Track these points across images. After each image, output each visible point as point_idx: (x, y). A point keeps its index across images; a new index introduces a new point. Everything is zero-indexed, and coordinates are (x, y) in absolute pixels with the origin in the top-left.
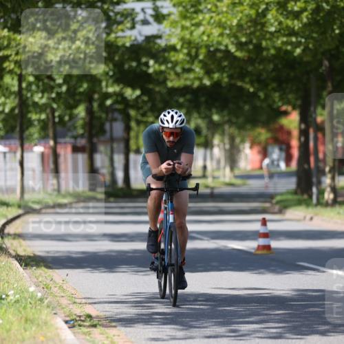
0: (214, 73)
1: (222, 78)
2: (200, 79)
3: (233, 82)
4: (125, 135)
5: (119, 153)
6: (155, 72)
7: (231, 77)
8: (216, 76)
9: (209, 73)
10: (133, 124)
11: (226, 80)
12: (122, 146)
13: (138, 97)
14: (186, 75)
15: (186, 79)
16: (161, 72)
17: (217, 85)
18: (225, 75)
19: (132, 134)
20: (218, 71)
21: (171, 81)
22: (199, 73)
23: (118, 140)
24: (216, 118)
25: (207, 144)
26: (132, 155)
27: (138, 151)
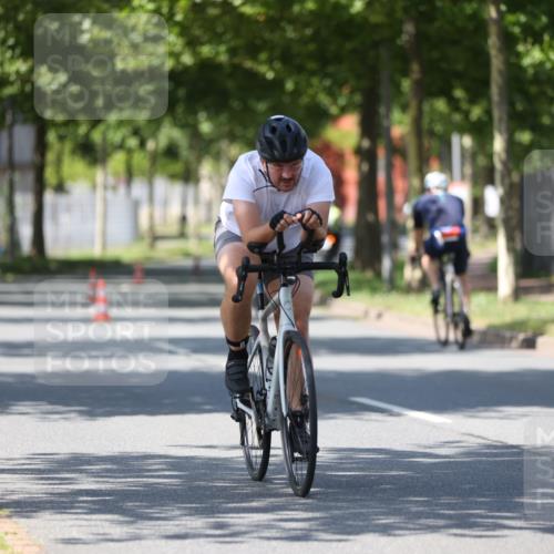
0: (202, 44)
1: (217, 54)
2: (175, 55)
3: (236, 60)
4: (37, 159)
5: (24, 190)
7: (232, 52)
8: (206, 50)
9: (192, 44)
10: (52, 137)
11: (223, 58)
12: (30, 177)
17: (206, 66)
18: (223, 48)
19: (51, 157)
20: (209, 42)
22: (175, 45)
23: (23, 167)
24: (206, 127)
25: (189, 177)
26: (49, 197)
27: (60, 188)
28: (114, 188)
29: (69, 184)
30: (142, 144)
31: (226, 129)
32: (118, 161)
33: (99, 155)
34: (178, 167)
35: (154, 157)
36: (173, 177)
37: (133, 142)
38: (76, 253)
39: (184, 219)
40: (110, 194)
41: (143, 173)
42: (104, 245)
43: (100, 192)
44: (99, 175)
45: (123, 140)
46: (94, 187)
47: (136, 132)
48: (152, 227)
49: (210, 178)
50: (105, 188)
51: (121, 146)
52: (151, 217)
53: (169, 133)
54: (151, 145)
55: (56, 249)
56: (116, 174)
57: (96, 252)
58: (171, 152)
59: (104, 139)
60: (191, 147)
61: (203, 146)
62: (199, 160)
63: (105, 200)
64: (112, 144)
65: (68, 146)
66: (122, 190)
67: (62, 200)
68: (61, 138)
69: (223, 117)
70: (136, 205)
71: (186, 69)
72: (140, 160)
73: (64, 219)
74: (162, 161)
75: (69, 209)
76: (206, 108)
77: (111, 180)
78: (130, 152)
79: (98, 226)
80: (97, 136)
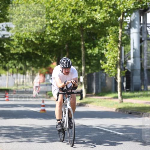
0: (27, 48)
1: (30, 50)
3: (34, 51)
6: (6, 47)
7: (33, 50)
8: (28, 49)
9: (25, 48)
11: (31, 51)
14: (17, 49)
15: (17, 50)
16: (8, 47)
17: (28, 52)
18: (31, 49)
20: (29, 48)
21: (12, 51)
24: (27, 64)
25: (24, 73)
28: (10, 75)
29: (1, 75)
30: (15, 67)
31: (31, 65)
32: (11, 70)
33: (7, 69)
34: (22, 72)
35: (18, 70)
36: (21, 74)
37: (14, 67)
38: (3, 88)
40: (9, 77)
41: (16, 73)
42: (8, 86)
43: (7, 76)
44: (7, 73)
45: (12, 66)
46: (6, 75)
47: (14, 65)
49: (28, 74)
50: (8, 75)
51: (11, 67)
53: (21, 65)
54: (17, 67)
56: (10, 73)
57: (6, 88)
58: (21, 69)
59: (8, 66)
60: (25, 68)
61: (27, 68)
62: (26, 70)
63: (8, 78)
64: (10, 67)
65: (1, 67)
66: (12, 76)
69: (31, 62)
71: (24, 53)
72: (15, 70)
74: (19, 70)
75: (1, 79)
76: (28, 61)
77: (9, 74)
78: (13, 68)
79: (7, 83)
80: (7, 65)
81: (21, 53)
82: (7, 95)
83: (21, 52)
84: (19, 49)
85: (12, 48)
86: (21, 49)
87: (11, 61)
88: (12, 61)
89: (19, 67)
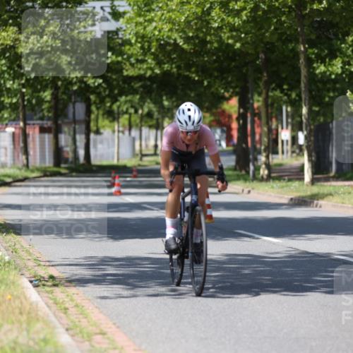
0: (165, 64)
1: (172, 68)
2: (152, 69)
3: (180, 72)
4: (87, 118)
5: (80, 133)
6: (113, 62)
7: (179, 67)
8: (166, 67)
9: (160, 63)
10: (93, 108)
11: (175, 70)
12: (83, 127)
13: (100, 85)
14: (139, 65)
15: (140, 69)
16: (118, 62)
17: (166, 74)
18: (174, 66)
19: (93, 116)
20: (168, 62)
21: (127, 70)
22: (151, 64)
23: (80, 122)
24: (166, 103)
25: (158, 127)
26: (92, 136)
27: (98, 132)
28: (123, 132)
29: (102, 131)
30: (136, 112)
32: (124, 119)
33: (116, 116)
34: (153, 122)
35: (142, 117)
36: (150, 127)
37: (132, 111)
38: (105, 163)
39: (156, 146)
40: (121, 134)
41: (137, 125)
42: (118, 160)
43: (116, 133)
44: (116, 125)
45: (127, 109)
46: (114, 131)
47: (133, 106)
48: (141, 151)
50: (119, 131)
51: (126, 112)
52: (141, 145)
53: (149, 106)
54: (140, 112)
55: (95, 161)
56: (124, 126)
57: (115, 162)
58: (150, 115)
60: (159, 112)
62: (163, 118)
63: (118, 137)
64: (122, 110)
65: (101, 112)
66: (127, 133)
67: (99, 137)
68: (98, 109)
70: (134, 139)
71: (157, 74)
72: (135, 119)
73: (99, 146)
74: (145, 119)
75: (101, 142)
76: (166, 94)
77: (121, 129)
78: (130, 114)
79: (116, 151)
80: (115, 107)
81: (150, 76)
82: (117, 181)
83: (149, 73)
84: (145, 66)
85: (128, 64)
86: (149, 65)
87: (126, 96)
88: (129, 98)
89: (146, 110)
